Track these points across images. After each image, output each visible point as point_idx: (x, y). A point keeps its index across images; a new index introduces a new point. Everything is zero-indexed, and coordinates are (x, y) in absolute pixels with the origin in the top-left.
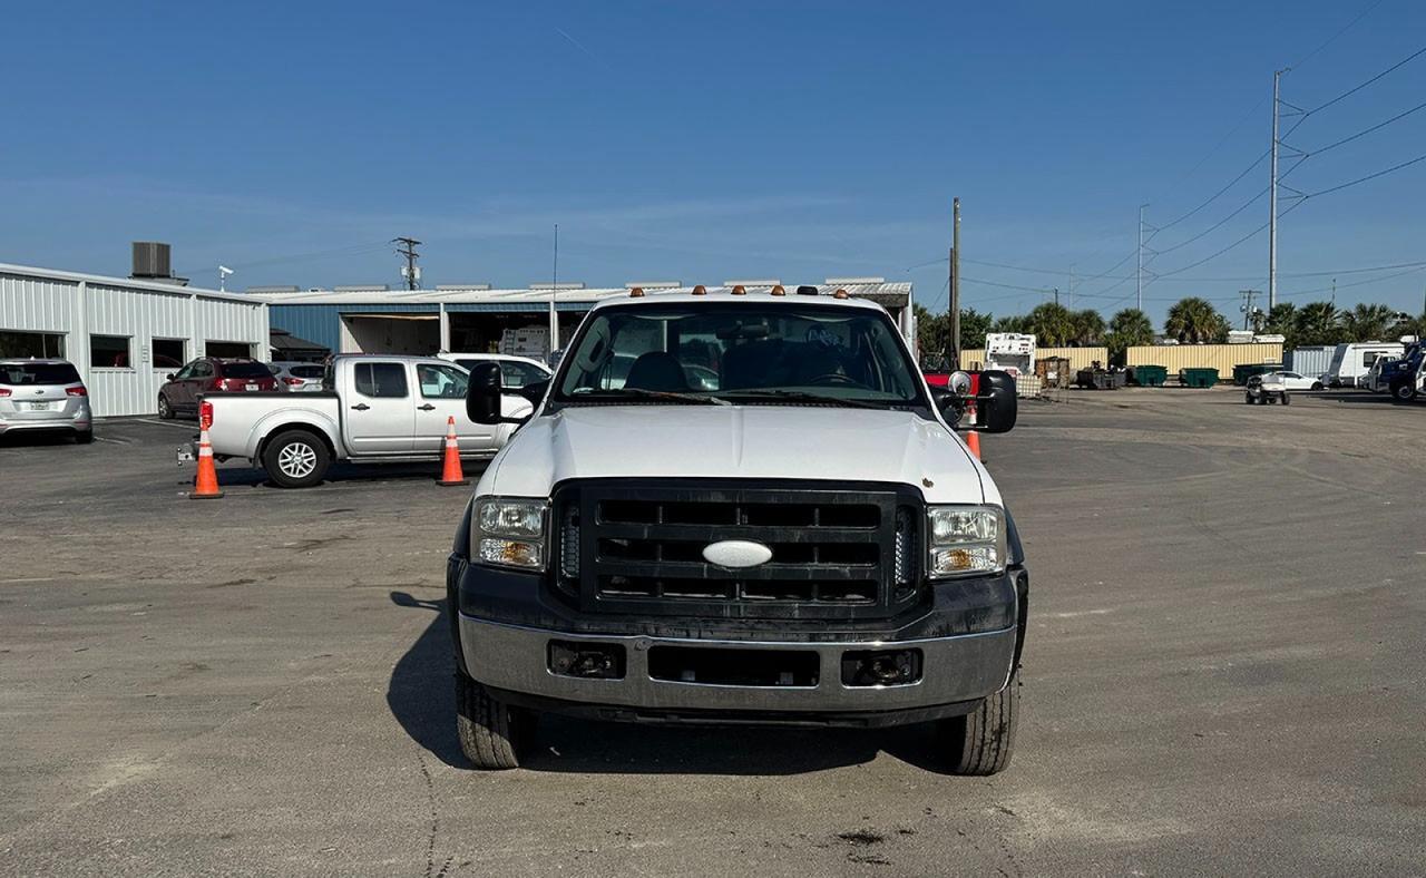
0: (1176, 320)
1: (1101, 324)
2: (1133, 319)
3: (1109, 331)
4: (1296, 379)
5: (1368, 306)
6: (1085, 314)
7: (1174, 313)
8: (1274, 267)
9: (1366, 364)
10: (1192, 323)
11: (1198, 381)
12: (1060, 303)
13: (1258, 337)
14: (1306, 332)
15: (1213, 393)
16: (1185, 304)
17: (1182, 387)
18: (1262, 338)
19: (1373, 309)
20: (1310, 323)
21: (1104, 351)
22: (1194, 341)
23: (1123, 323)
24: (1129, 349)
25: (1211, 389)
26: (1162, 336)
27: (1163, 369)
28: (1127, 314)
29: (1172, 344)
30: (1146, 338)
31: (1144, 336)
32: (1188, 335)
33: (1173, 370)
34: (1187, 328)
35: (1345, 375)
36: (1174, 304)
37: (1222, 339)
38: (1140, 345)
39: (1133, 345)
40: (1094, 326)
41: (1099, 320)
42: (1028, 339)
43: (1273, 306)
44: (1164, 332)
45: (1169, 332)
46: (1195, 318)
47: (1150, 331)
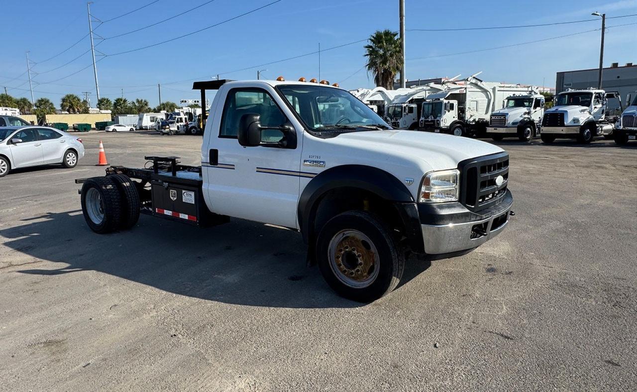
0: (65, 103)
1: (30, 105)
2: (46, 102)
3: (35, 108)
4: (124, 127)
5: (140, 100)
6: (21, 100)
7: (64, 100)
8: (97, 83)
9: (151, 121)
10: (71, 104)
11: (83, 129)
12: (8, 94)
13: (101, 111)
14: (118, 109)
15: (91, 134)
16: (68, 97)
17: (75, 131)
18: (103, 111)
19: (142, 101)
20: (119, 106)
21: (35, 116)
22: (74, 112)
23: (41, 104)
24: (46, 116)
25: (89, 132)
26: (60, 110)
27: (66, 125)
28: (42, 100)
29: (66, 114)
30: (52, 111)
31: (52, 110)
32: (71, 110)
33: (70, 125)
34: (70, 107)
35: (145, 125)
36: (64, 96)
37: (86, 111)
38: (50, 114)
39: (48, 114)
40: (27, 105)
41: (29, 102)
42: (15, 111)
43: (99, 98)
44: (60, 108)
45: (62, 108)
46: (73, 103)
47: (55, 108)
